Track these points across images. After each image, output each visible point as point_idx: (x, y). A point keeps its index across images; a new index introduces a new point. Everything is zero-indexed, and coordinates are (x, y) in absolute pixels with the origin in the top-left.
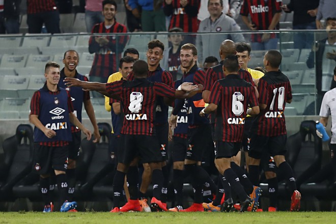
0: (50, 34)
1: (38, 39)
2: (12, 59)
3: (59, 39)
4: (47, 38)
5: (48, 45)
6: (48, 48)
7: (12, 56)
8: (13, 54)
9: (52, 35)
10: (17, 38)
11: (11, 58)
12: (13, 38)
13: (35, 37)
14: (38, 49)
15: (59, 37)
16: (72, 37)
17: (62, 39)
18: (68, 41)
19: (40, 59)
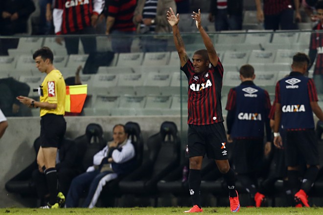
0: (272, 31)
1: (260, 35)
2: (234, 56)
3: (282, 36)
4: (269, 35)
5: (271, 41)
6: (271, 44)
7: (235, 53)
8: (235, 50)
9: (275, 32)
10: (239, 35)
11: (233, 54)
12: (235, 35)
13: (257, 34)
14: (260, 45)
15: (281, 34)
16: (294, 34)
17: (284, 36)
18: (290, 38)
19: (262, 56)
